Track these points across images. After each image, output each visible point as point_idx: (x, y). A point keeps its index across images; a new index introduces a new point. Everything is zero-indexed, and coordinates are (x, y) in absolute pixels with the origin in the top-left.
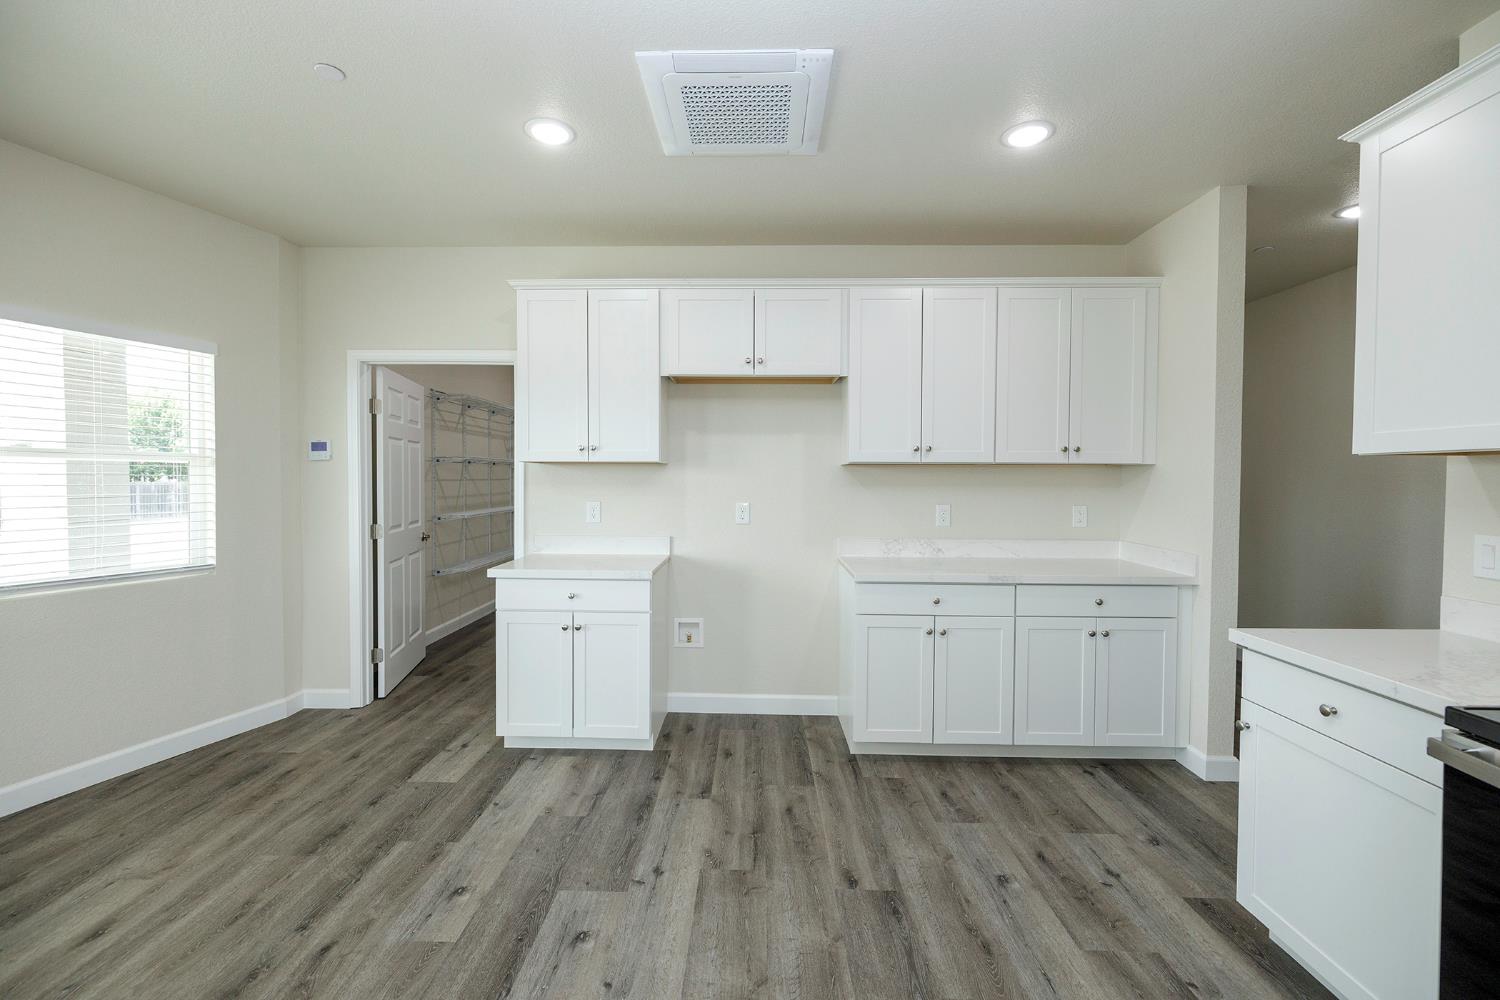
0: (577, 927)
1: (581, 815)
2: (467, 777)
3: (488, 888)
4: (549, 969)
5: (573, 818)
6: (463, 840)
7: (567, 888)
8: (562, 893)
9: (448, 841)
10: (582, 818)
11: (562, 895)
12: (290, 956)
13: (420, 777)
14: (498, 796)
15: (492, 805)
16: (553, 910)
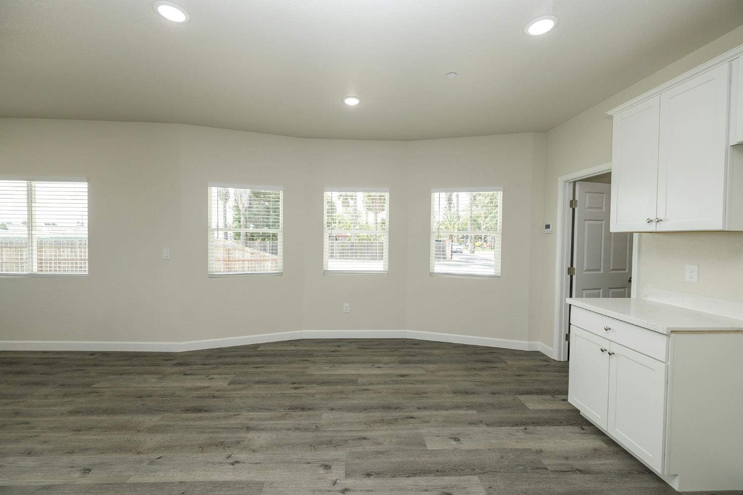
0: (455, 492)
1: (548, 468)
2: (537, 411)
3: (464, 448)
4: (425, 488)
5: (543, 464)
6: (489, 428)
7: (481, 479)
8: (477, 477)
9: (485, 424)
10: (546, 469)
11: (475, 479)
12: (406, 412)
13: (523, 398)
14: (533, 427)
15: (523, 428)
16: (462, 478)
